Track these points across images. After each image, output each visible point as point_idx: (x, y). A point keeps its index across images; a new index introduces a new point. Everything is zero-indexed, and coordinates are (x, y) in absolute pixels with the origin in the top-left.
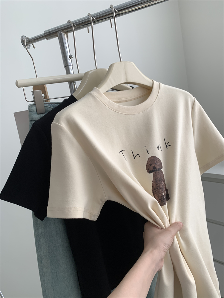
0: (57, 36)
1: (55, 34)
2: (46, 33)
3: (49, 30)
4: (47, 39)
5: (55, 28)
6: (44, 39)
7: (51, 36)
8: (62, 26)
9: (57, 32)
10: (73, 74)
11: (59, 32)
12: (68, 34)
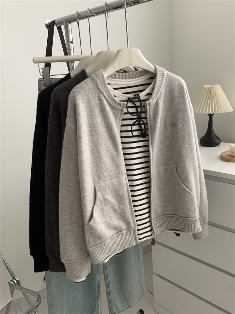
0: (64, 24)
3: (58, 19)
9: (64, 21)
10: (73, 55)
12: (72, 23)
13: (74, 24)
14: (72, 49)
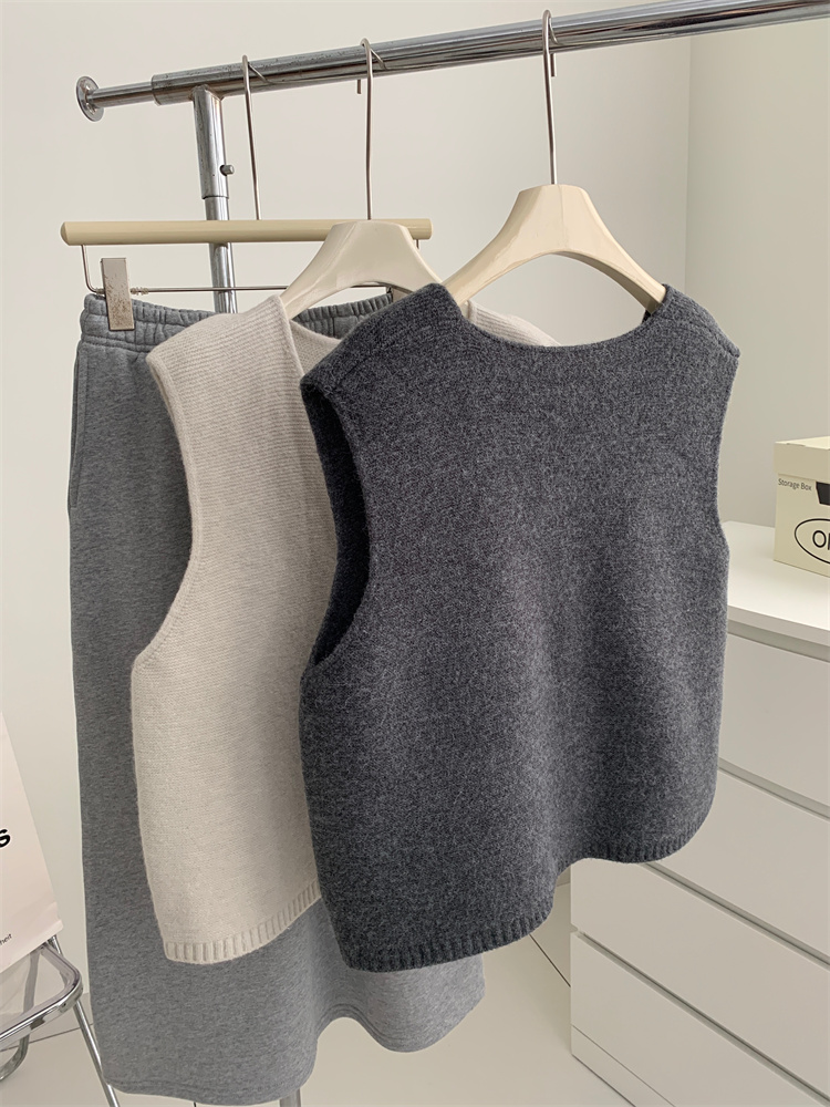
0: (191, 98)
1: (188, 93)
2: (156, 83)
4: (159, 102)
5: (188, 73)
6: (151, 99)
7: (172, 94)
8: (210, 69)
9: (193, 85)
11: (200, 89)
12: (227, 99)
13: (234, 102)
14: (225, 195)
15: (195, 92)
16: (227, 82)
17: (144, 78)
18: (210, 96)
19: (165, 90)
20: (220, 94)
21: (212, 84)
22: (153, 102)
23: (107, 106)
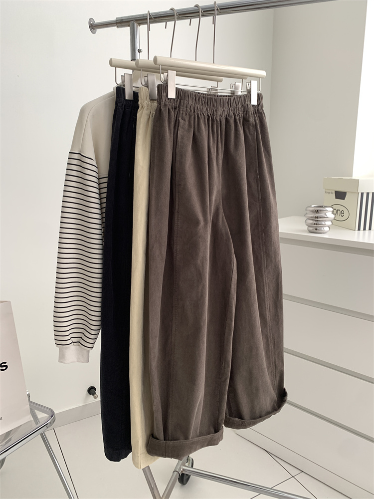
0: (129, 26)
1: (127, 24)
2: (117, 20)
3: (121, 18)
4: (118, 27)
5: (129, 16)
6: (114, 26)
7: (123, 24)
8: (136, 16)
9: (130, 21)
11: (132, 22)
12: (141, 26)
15: (131, 23)
16: (141, 20)
17: (113, 18)
18: (136, 24)
19: (121, 23)
20: (140, 24)
21: (136, 20)
22: (115, 27)
23: (98, 28)
